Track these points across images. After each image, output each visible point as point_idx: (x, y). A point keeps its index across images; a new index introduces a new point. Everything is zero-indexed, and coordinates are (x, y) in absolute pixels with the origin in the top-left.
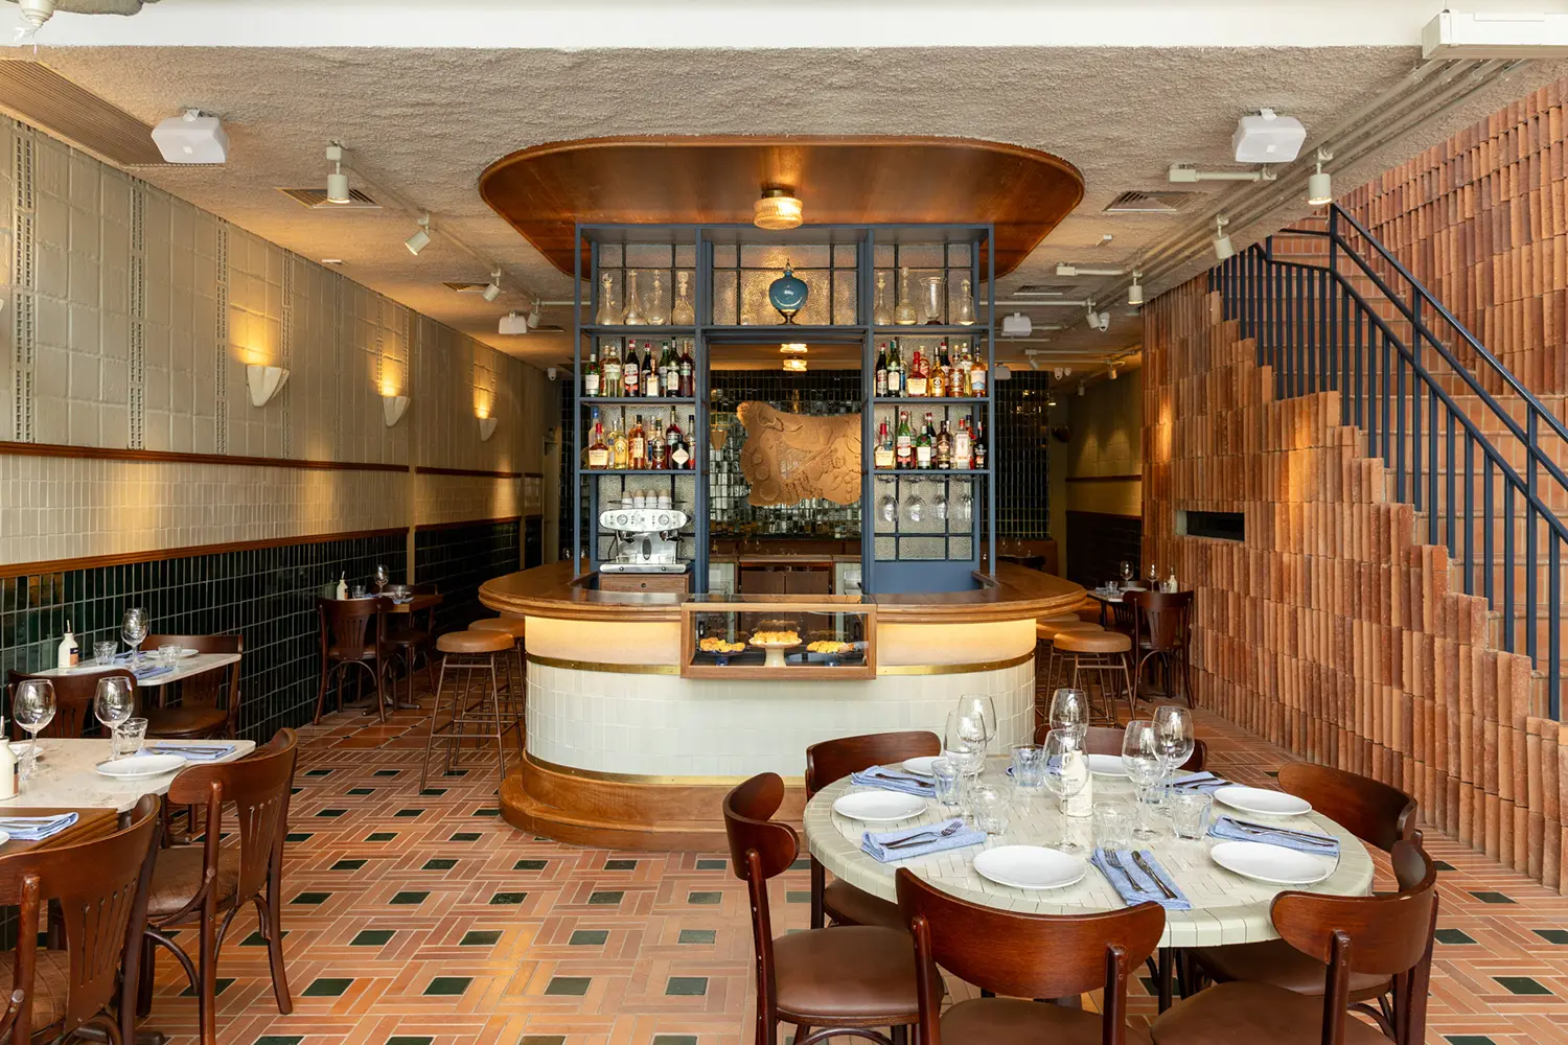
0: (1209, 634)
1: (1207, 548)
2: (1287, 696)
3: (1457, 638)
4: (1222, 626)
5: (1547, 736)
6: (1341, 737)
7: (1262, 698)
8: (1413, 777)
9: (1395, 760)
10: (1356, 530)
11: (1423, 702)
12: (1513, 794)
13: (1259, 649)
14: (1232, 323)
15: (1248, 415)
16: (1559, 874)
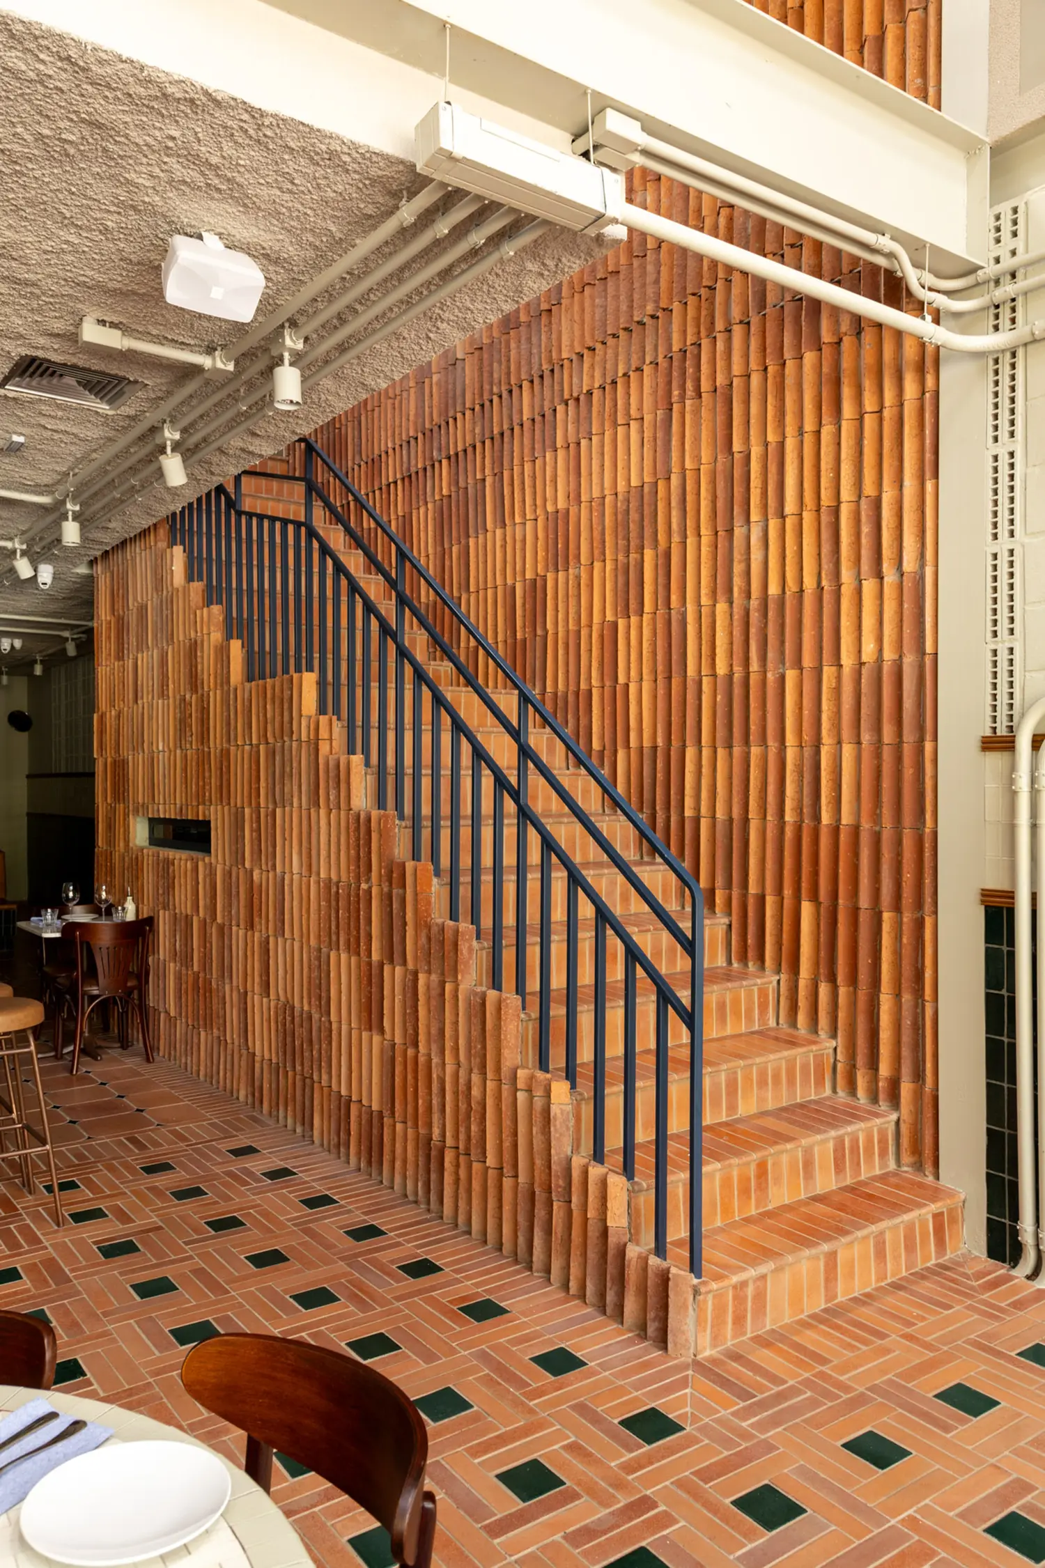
0: (172, 967)
1: (169, 863)
2: (258, 1043)
3: (443, 974)
4: (187, 960)
5: (539, 1092)
6: (316, 1095)
7: (229, 1046)
8: (394, 1139)
9: (375, 1121)
10: (333, 839)
11: (406, 1051)
12: (501, 1162)
13: (227, 987)
14: (197, 587)
15: (215, 699)
16: (550, 1256)
